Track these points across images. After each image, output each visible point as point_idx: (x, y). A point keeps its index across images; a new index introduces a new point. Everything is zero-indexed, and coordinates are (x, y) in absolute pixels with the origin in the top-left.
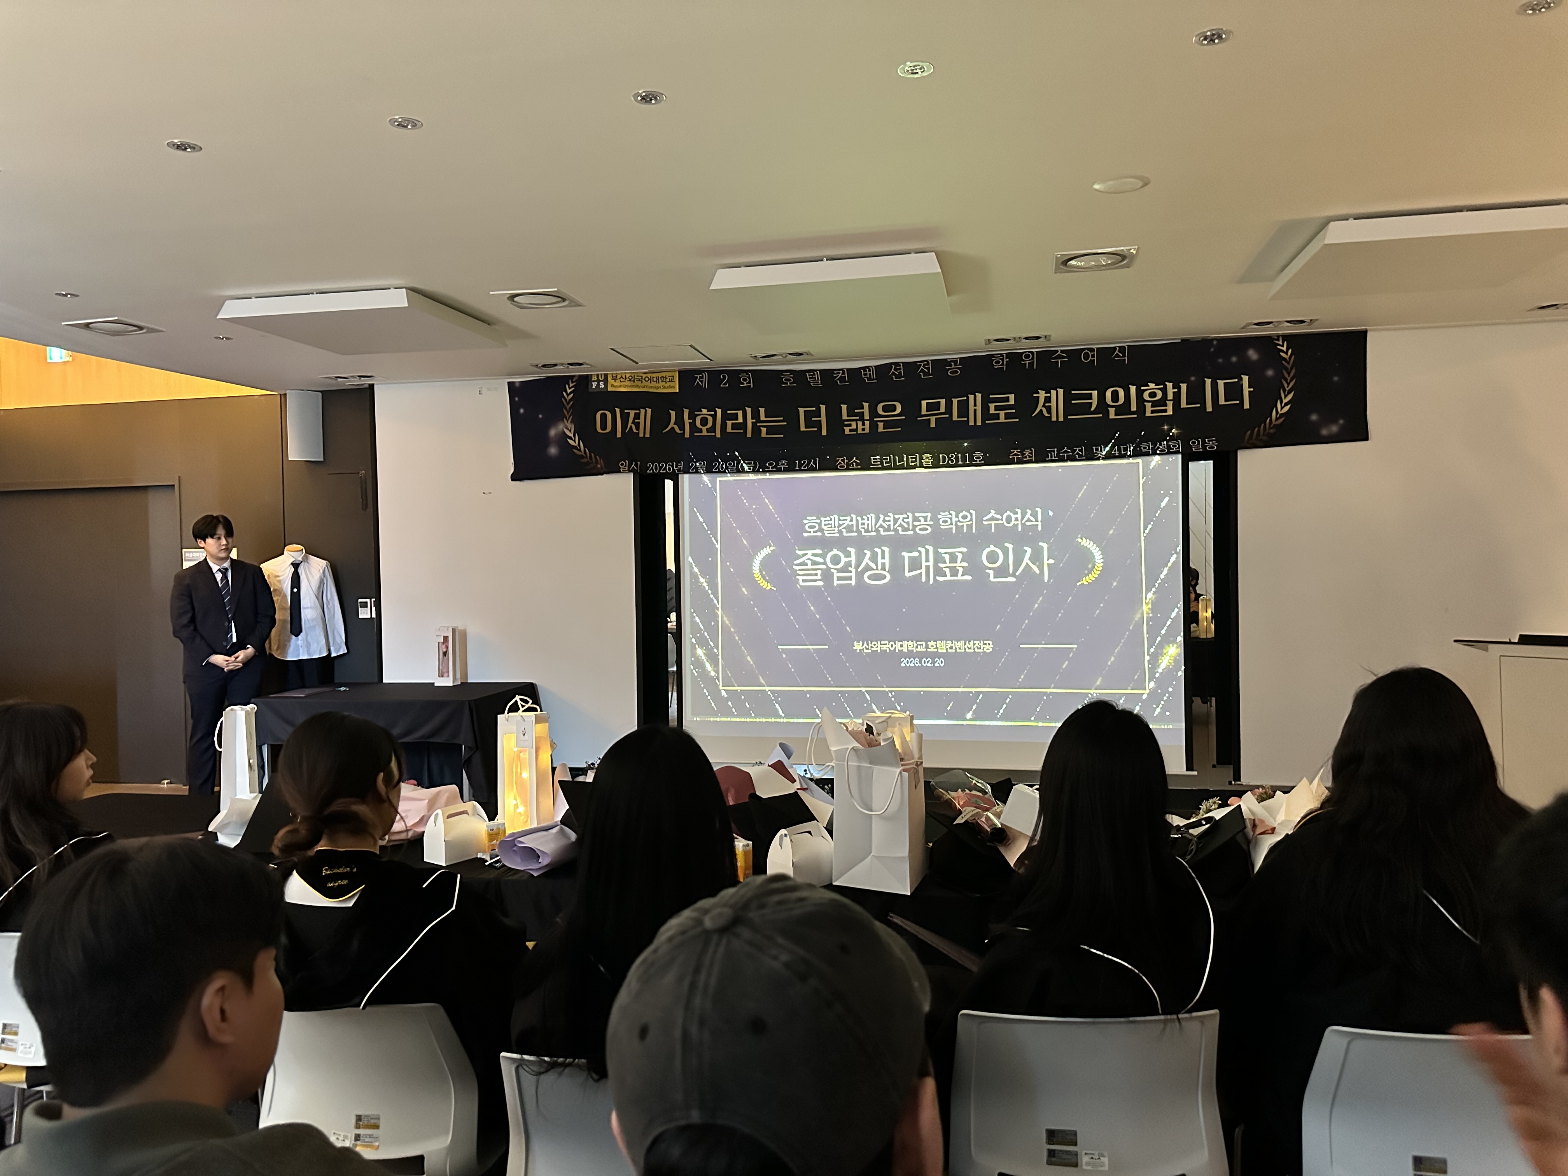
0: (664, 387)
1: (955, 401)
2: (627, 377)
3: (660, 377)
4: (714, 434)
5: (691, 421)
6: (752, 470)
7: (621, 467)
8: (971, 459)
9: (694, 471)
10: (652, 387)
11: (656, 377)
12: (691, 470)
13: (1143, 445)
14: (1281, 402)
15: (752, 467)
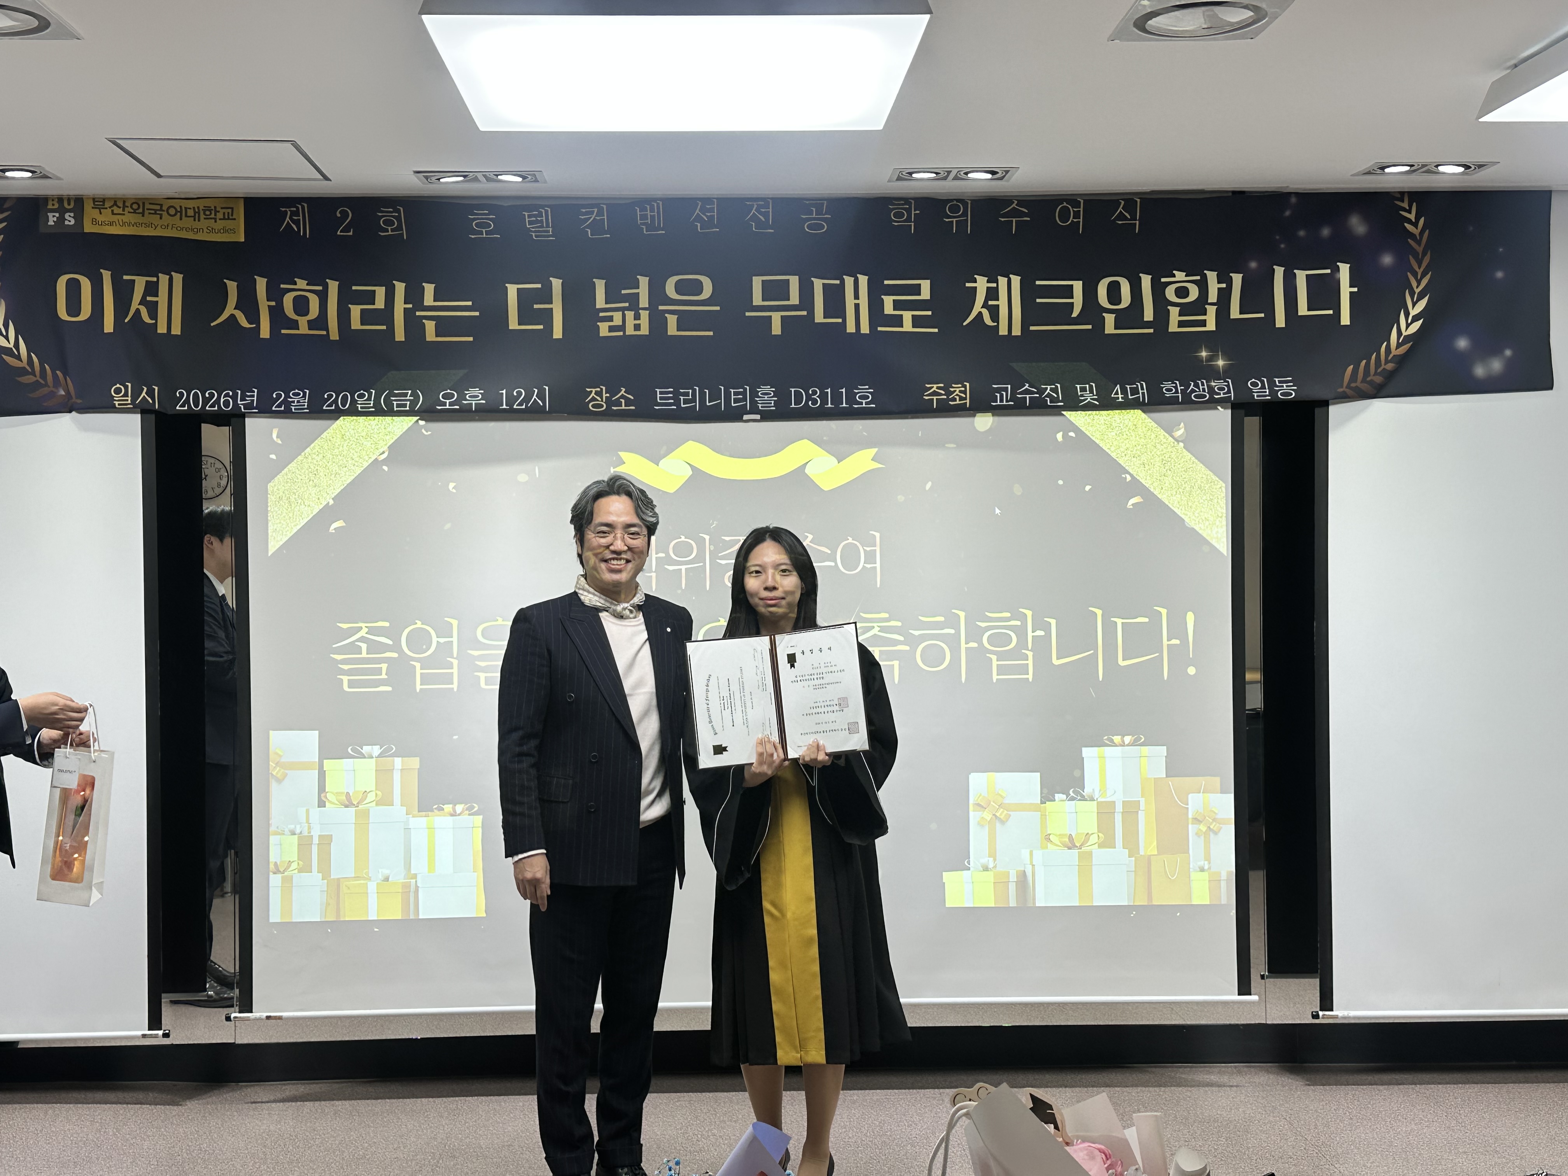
0: (212, 230)
1: (818, 284)
2: (127, 204)
3: (201, 208)
4: (324, 333)
5: (273, 303)
6: (408, 408)
7: (115, 398)
8: (851, 399)
9: (283, 408)
10: (184, 229)
11: (194, 208)
12: (274, 408)
13: (1167, 385)
14: (1407, 315)
15: (408, 403)
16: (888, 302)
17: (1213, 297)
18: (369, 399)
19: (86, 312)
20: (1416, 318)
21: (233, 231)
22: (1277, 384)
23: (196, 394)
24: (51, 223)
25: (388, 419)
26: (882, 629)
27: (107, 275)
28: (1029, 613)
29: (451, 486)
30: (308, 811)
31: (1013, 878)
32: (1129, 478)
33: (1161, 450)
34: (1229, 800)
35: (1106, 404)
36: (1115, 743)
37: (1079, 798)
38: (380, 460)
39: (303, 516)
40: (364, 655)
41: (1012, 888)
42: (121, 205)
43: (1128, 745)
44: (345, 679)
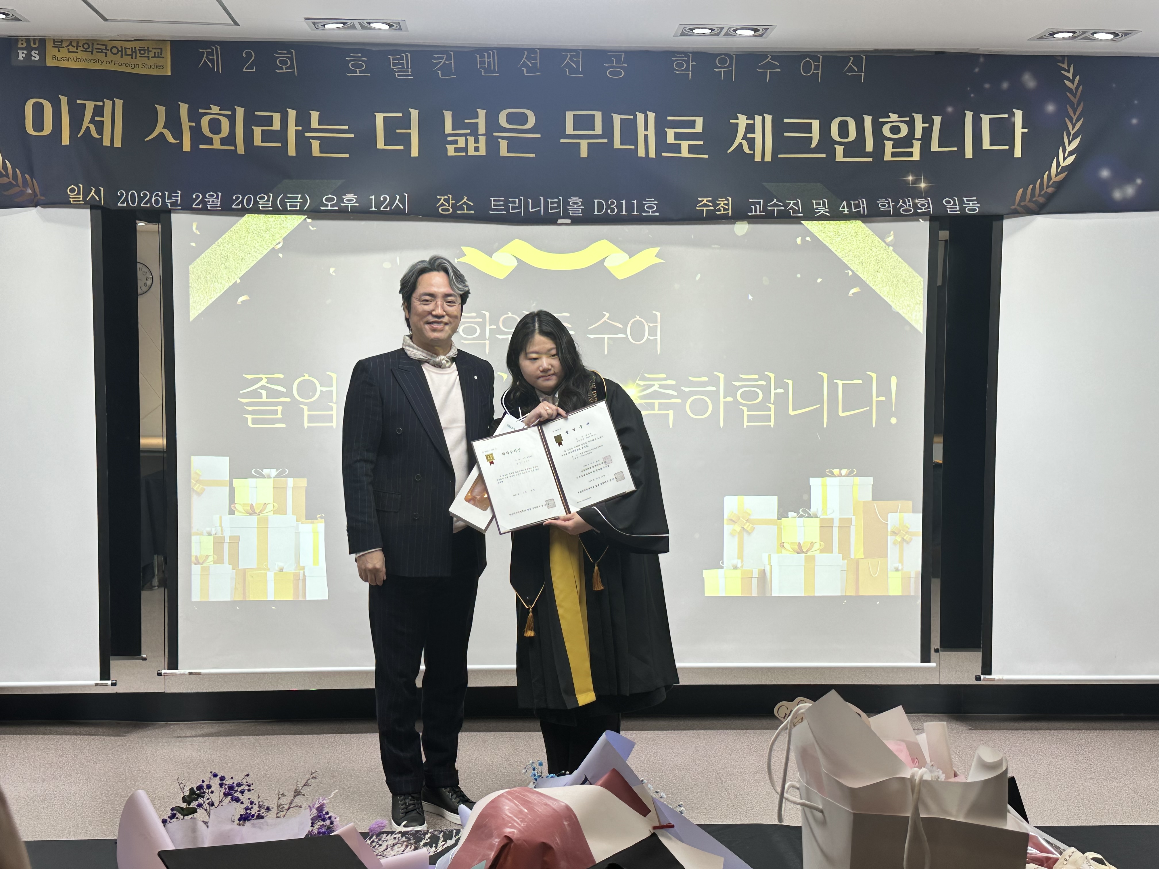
0: (146, 66)
1: (617, 119)
2: (79, 45)
3: (138, 48)
4: (233, 148)
5: (193, 124)
6: (298, 208)
7: (70, 196)
8: (641, 208)
9: (200, 207)
10: (124, 64)
11: (132, 48)
12: (194, 206)
13: (881, 202)
14: (1064, 150)
15: (298, 204)
16: (670, 133)
17: (918, 134)
18: (268, 200)
19: (48, 129)
20: (1071, 153)
21: (162, 67)
22: (965, 202)
23: (133, 194)
24: (21, 58)
25: (283, 217)
26: (661, 386)
27: (64, 100)
28: (772, 376)
29: (332, 270)
30: (221, 517)
31: (756, 574)
32: (850, 273)
33: (875, 252)
34: (919, 518)
35: (835, 216)
36: (834, 475)
37: (806, 515)
38: (276, 249)
39: (216, 292)
40: (264, 399)
41: (755, 582)
42: (75, 44)
43: (844, 476)
44: (250, 417)
